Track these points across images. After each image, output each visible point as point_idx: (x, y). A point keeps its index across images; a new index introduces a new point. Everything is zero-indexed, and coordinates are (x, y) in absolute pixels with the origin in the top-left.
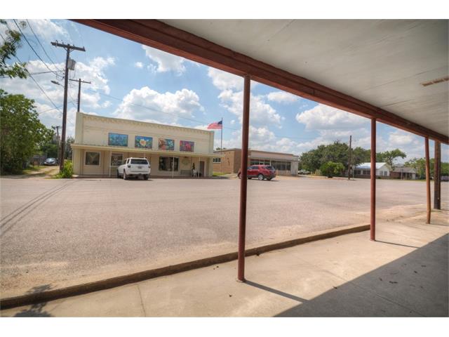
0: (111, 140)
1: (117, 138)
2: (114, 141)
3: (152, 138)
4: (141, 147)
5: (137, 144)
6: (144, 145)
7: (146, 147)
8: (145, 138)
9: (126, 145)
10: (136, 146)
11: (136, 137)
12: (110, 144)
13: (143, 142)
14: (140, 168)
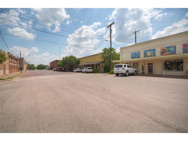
0: (132, 56)
1: (135, 54)
2: (133, 56)
3: (155, 49)
4: (147, 56)
5: (145, 55)
6: (149, 55)
7: (151, 56)
8: (150, 51)
9: (139, 57)
10: (145, 57)
11: (144, 51)
12: (132, 58)
13: (148, 53)
14: (118, 69)
